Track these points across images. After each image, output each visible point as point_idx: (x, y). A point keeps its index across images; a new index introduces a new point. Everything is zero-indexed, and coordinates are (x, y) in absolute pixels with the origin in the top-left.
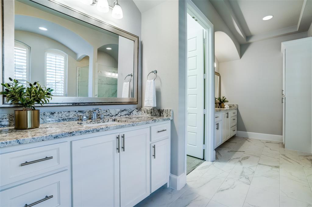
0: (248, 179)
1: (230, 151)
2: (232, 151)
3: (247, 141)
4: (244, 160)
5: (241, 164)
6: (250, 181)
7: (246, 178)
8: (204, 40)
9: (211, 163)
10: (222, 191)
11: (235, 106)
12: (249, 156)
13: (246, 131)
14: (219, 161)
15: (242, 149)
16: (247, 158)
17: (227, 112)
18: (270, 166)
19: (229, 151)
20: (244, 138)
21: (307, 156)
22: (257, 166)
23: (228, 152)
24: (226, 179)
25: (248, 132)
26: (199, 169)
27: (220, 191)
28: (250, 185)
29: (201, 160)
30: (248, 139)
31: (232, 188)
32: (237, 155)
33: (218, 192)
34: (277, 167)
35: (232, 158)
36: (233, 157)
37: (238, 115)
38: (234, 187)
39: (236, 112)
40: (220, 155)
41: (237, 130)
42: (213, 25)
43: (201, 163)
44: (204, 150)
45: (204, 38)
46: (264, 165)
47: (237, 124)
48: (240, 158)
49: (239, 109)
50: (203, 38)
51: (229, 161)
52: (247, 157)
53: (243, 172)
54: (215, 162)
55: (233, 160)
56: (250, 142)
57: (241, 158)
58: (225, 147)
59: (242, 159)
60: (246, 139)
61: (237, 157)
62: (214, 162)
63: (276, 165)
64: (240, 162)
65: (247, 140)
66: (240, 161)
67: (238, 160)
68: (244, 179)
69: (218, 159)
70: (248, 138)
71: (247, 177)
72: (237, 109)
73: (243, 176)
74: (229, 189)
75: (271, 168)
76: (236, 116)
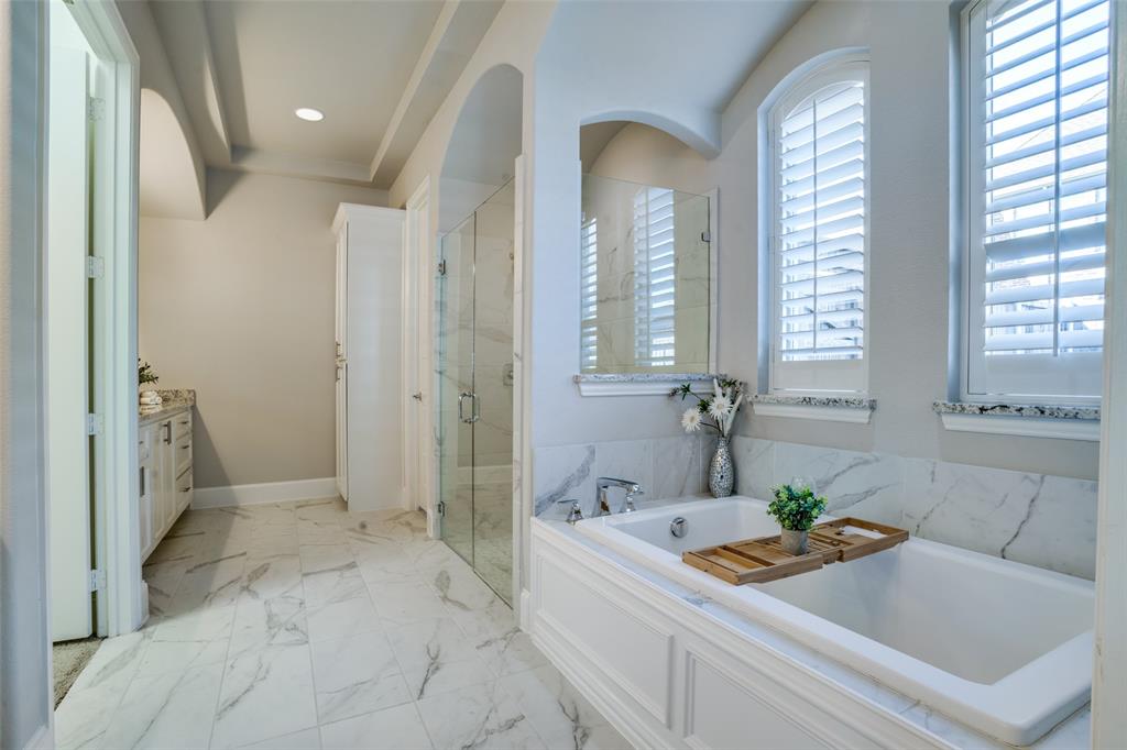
0: (295, 628)
1: (196, 567)
2: (201, 566)
3: (237, 519)
4: (258, 578)
5: (255, 594)
6: (302, 632)
7: (287, 630)
8: (91, 104)
9: (139, 635)
10: (232, 705)
11: (186, 395)
12: (266, 561)
13: (229, 485)
14: (168, 617)
15: (232, 547)
16: (264, 569)
17: (165, 422)
18: (334, 570)
19: (190, 568)
20: (221, 510)
21: (397, 517)
22: (302, 581)
23: (188, 572)
24: (229, 663)
25: (235, 487)
26: (91, 685)
27: (225, 710)
28: (307, 642)
29: (83, 644)
30: (238, 511)
31: (261, 679)
32: (225, 572)
33: (219, 715)
34: (352, 566)
35: (214, 588)
36: (217, 583)
37: (198, 430)
38: (267, 672)
39: (190, 416)
40: (161, 593)
41: (195, 486)
42: (138, 57)
43: (89, 655)
44: (94, 594)
45: (93, 94)
46: (319, 572)
47: (193, 465)
48: (240, 578)
49: (198, 405)
50: (88, 94)
51: (207, 602)
52: (263, 566)
53: (270, 617)
54: (152, 625)
55: (222, 592)
56: (248, 517)
57: (245, 578)
58: (167, 560)
59: (250, 579)
60: (230, 511)
61: (229, 580)
62: (149, 629)
63: (347, 563)
64: (249, 591)
65: (235, 514)
66: (246, 589)
67: (238, 586)
68: (283, 636)
69: (158, 609)
70: (237, 508)
71: (289, 626)
72: (194, 407)
73: (276, 630)
74: (252, 686)
75: (339, 573)
76: (187, 433)
